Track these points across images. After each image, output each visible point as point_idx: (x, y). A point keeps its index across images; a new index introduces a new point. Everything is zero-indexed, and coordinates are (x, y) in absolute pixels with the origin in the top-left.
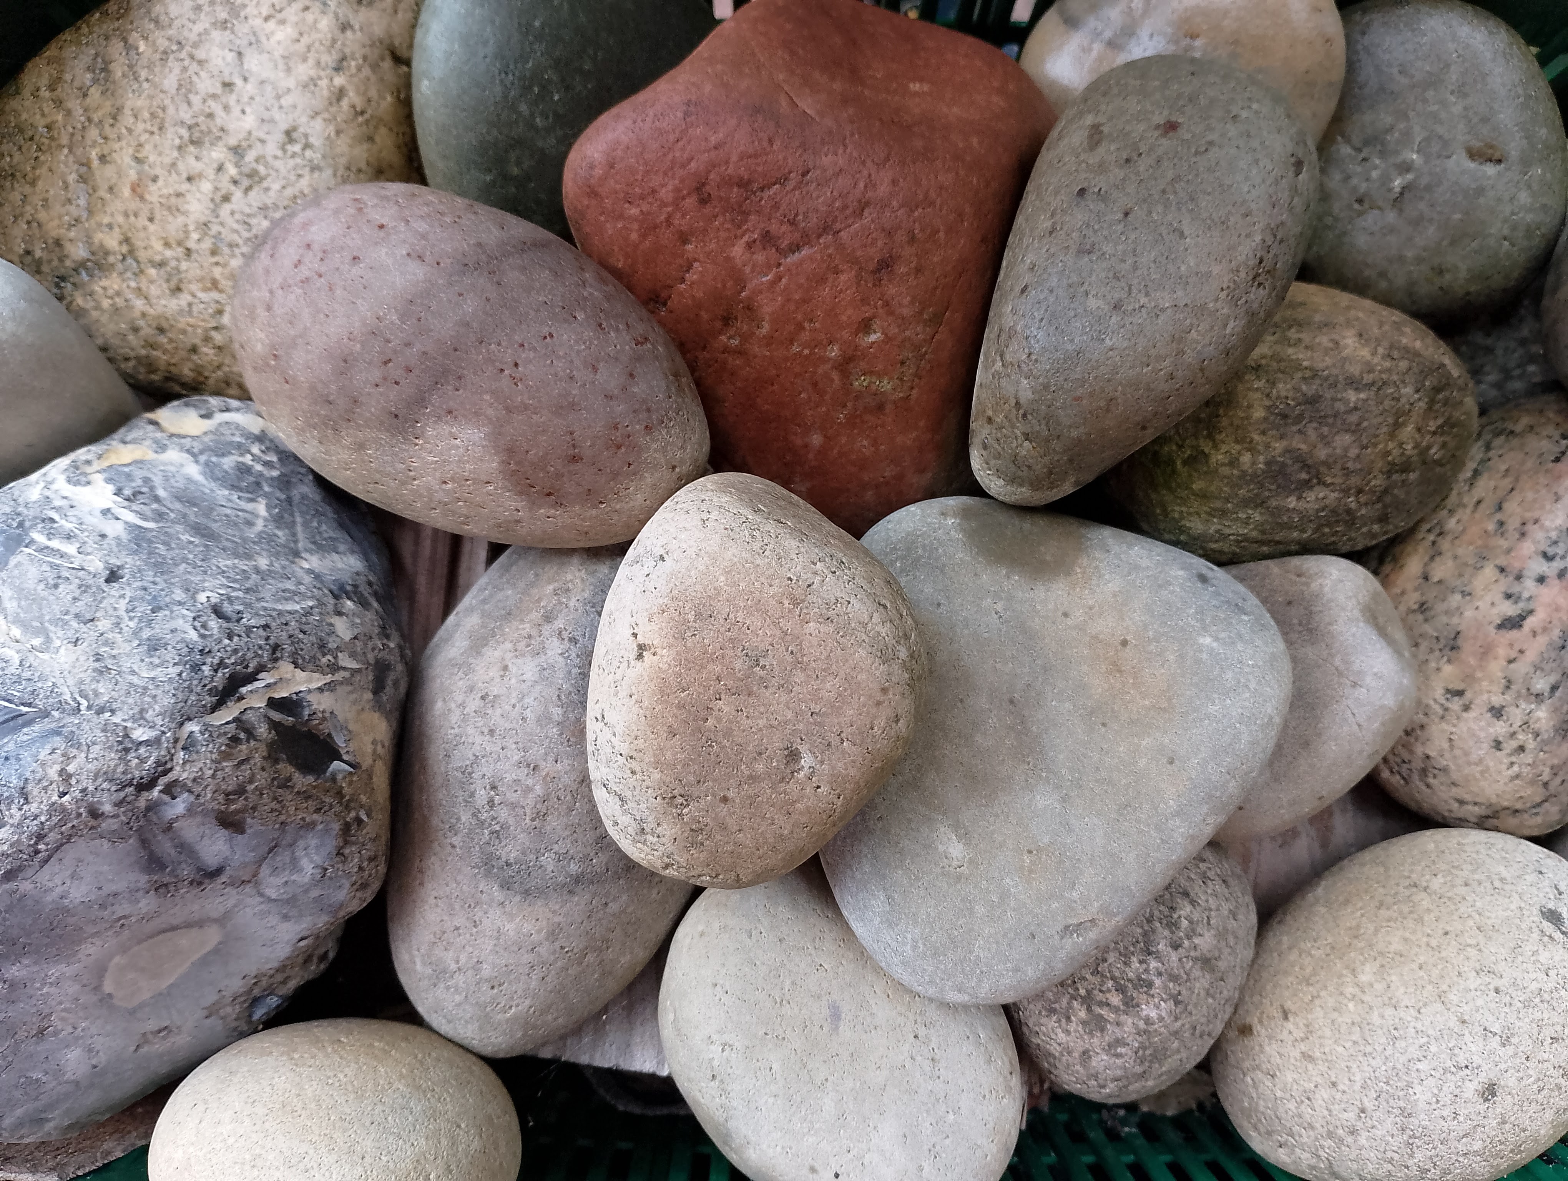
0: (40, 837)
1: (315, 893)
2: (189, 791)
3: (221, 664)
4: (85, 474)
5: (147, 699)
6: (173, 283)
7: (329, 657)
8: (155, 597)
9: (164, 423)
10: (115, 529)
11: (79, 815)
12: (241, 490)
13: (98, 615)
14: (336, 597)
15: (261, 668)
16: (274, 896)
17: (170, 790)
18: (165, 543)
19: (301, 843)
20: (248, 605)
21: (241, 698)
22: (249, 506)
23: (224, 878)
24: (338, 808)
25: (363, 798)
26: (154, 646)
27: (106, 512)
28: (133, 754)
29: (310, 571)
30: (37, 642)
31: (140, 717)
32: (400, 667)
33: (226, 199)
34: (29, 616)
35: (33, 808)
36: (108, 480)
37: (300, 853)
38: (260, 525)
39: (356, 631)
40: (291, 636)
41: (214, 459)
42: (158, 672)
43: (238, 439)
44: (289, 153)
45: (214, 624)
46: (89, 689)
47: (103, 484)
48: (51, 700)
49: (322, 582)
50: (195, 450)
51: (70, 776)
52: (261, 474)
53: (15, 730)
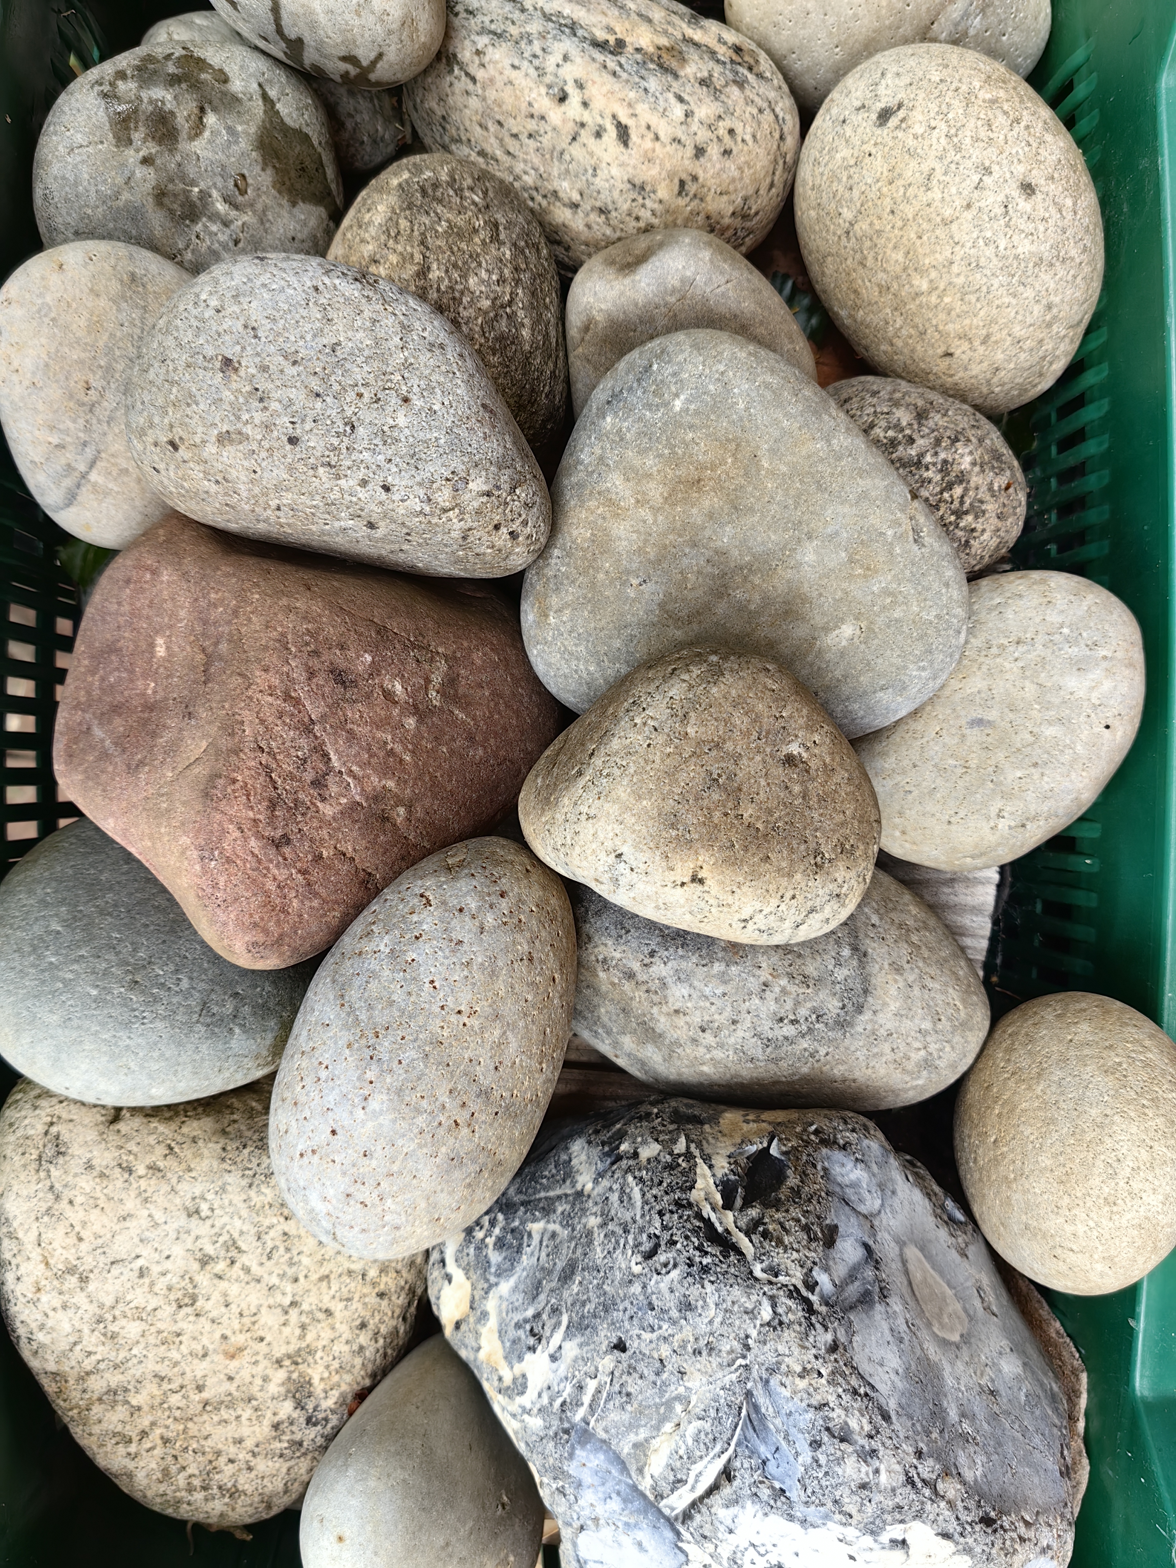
0: (855, 1392)
1: (875, 1167)
2: (811, 1270)
3: (700, 1248)
4: (515, 1380)
5: (736, 1308)
6: (321, 1316)
7: (680, 1161)
8: (640, 1309)
9: (457, 1317)
10: (571, 1349)
11: (836, 1360)
12: (521, 1245)
13: (656, 1356)
14: (619, 1158)
15: (699, 1216)
16: (879, 1202)
17: (811, 1286)
18: (583, 1304)
19: (839, 1179)
20: (642, 1230)
21: (727, 1231)
22: (536, 1238)
23: (871, 1243)
24: (810, 1149)
25: (798, 1129)
26: (687, 1306)
27: (554, 1358)
28: (785, 1319)
29: (596, 1181)
30: (678, 1408)
31: (751, 1313)
32: (673, 1104)
33: (247, 1270)
34: (655, 1416)
35: (832, 1399)
36: (520, 1359)
37: (846, 1181)
38: (552, 1227)
39: (650, 1140)
40: (667, 1193)
41: (493, 1270)
42: (711, 1301)
43: (472, 1251)
44: (209, 1213)
45: (662, 1257)
46: (726, 1358)
47: (524, 1363)
48: (737, 1390)
49: (605, 1171)
50: (486, 1286)
51: (804, 1369)
52: (504, 1228)
53: (763, 1418)
